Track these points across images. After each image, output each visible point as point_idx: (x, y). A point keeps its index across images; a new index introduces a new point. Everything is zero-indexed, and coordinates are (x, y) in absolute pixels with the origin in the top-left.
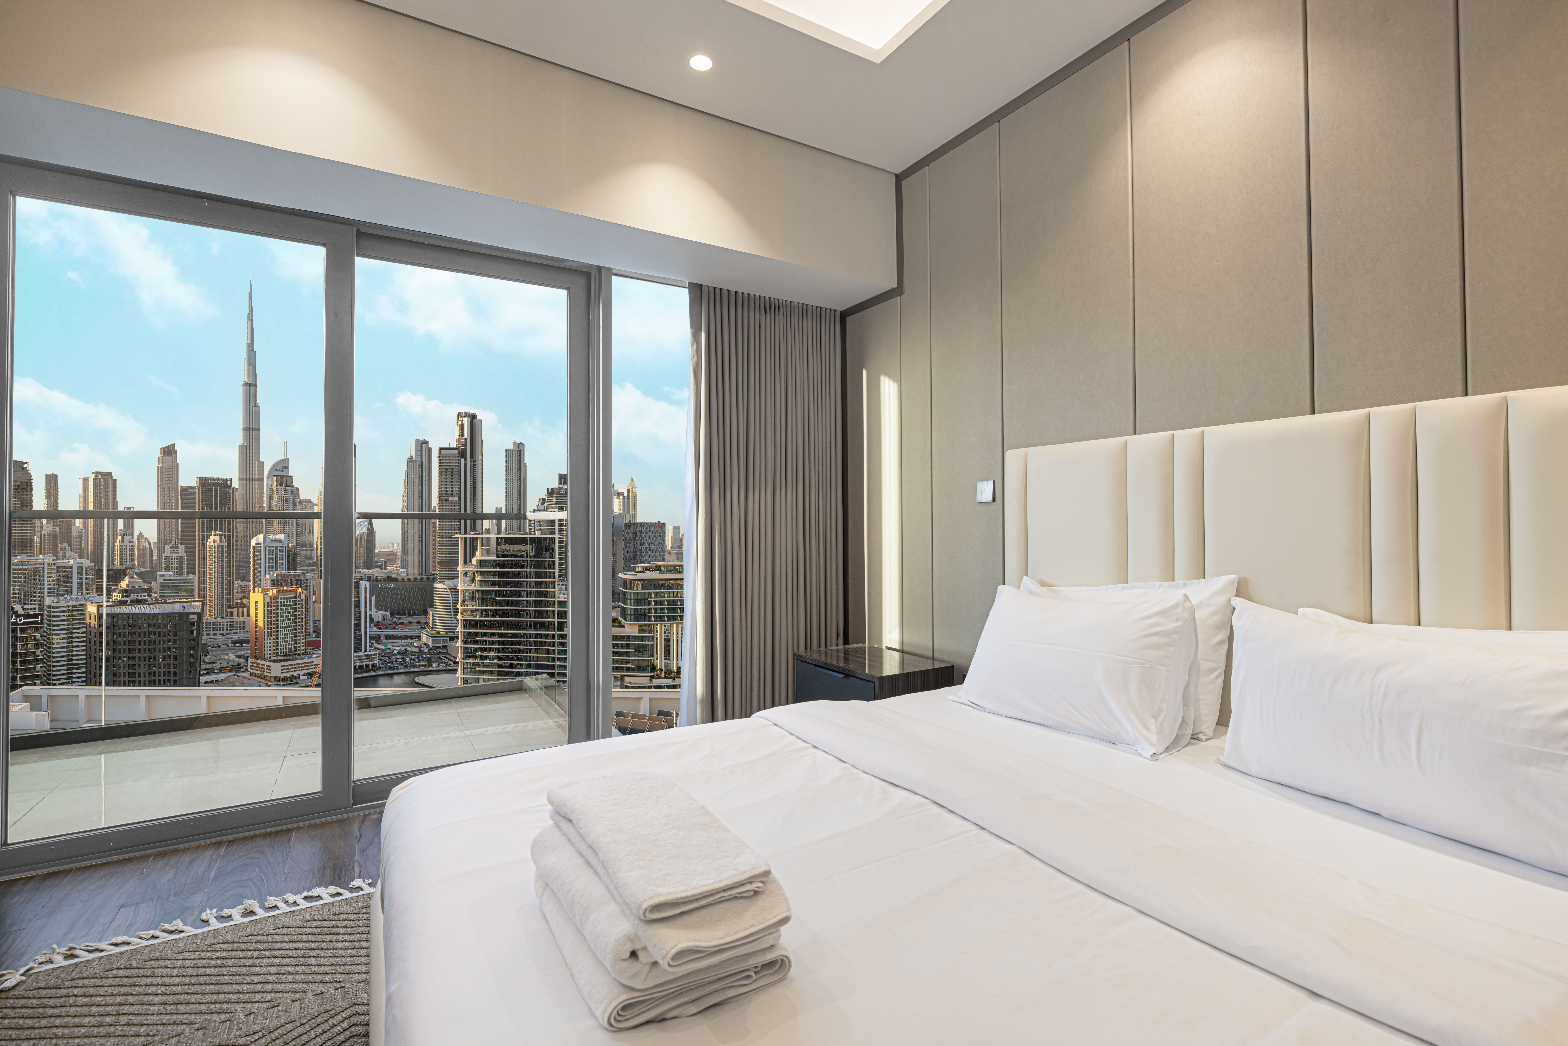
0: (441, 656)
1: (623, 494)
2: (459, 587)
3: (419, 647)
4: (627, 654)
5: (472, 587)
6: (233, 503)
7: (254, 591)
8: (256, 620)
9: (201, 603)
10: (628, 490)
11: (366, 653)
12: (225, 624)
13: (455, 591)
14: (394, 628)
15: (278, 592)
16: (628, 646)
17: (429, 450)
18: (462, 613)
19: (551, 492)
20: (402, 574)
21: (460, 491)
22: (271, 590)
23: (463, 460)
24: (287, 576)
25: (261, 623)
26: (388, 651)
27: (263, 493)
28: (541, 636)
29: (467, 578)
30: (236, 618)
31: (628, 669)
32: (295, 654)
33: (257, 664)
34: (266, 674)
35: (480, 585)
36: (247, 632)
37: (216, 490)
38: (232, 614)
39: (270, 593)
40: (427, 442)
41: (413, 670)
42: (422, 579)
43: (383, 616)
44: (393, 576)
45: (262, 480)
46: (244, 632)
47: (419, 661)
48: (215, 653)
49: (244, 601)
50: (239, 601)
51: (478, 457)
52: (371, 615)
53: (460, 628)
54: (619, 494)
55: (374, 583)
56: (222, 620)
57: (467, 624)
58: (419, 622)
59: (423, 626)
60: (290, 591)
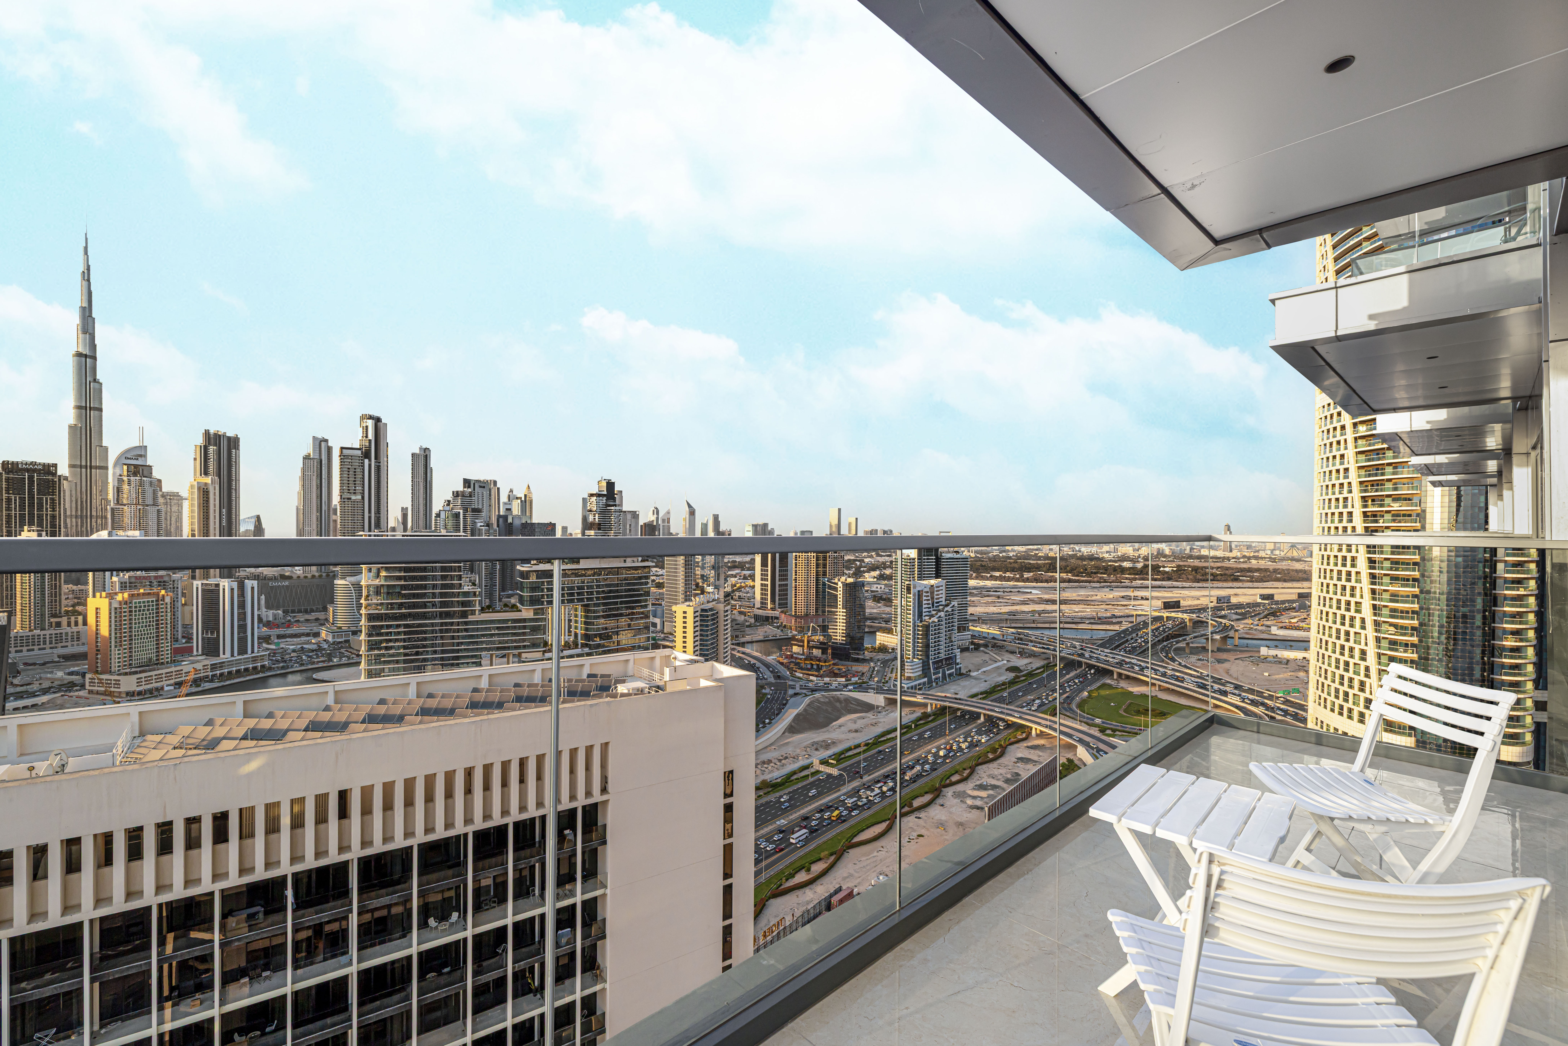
0: (343, 650)
1: (521, 498)
2: (363, 583)
3: (318, 644)
4: (524, 634)
5: (377, 582)
6: (60, 493)
7: (94, 596)
8: (97, 630)
9: (6, 614)
10: (525, 496)
11: (253, 655)
12: (48, 637)
13: (358, 587)
14: (288, 626)
15: (132, 596)
16: (525, 627)
17: (329, 449)
18: (366, 608)
19: (456, 494)
20: (298, 572)
21: (363, 490)
22: (120, 595)
23: (366, 461)
24: (144, 578)
25: (106, 632)
26: (281, 651)
27: (107, 483)
28: (446, 624)
29: (372, 574)
30: (65, 628)
31: (524, 647)
32: (157, 664)
33: (98, 679)
34: (112, 689)
35: (386, 580)
36: (83, 644)
37: (31, 477)
38: (58, 625)
39: (119, 597)
40: (326, 441)
41: (310, 667)
42: (320, 576)
43: (275, 616)
44: (287, 574)
45: (106, 468)
46: (78, 645)
47: (318, 657)
48: (31, 673)
49: (79, 608)
50: (71, 609)
51: (383, 459)
52: (259, 615)
53: (363, 622)
54: (517, 498)
55: (264, 582)
56: (43, 632)
57: (371, 617)
58: (317, 619)
59: (322, 623)
60: (149, 594)
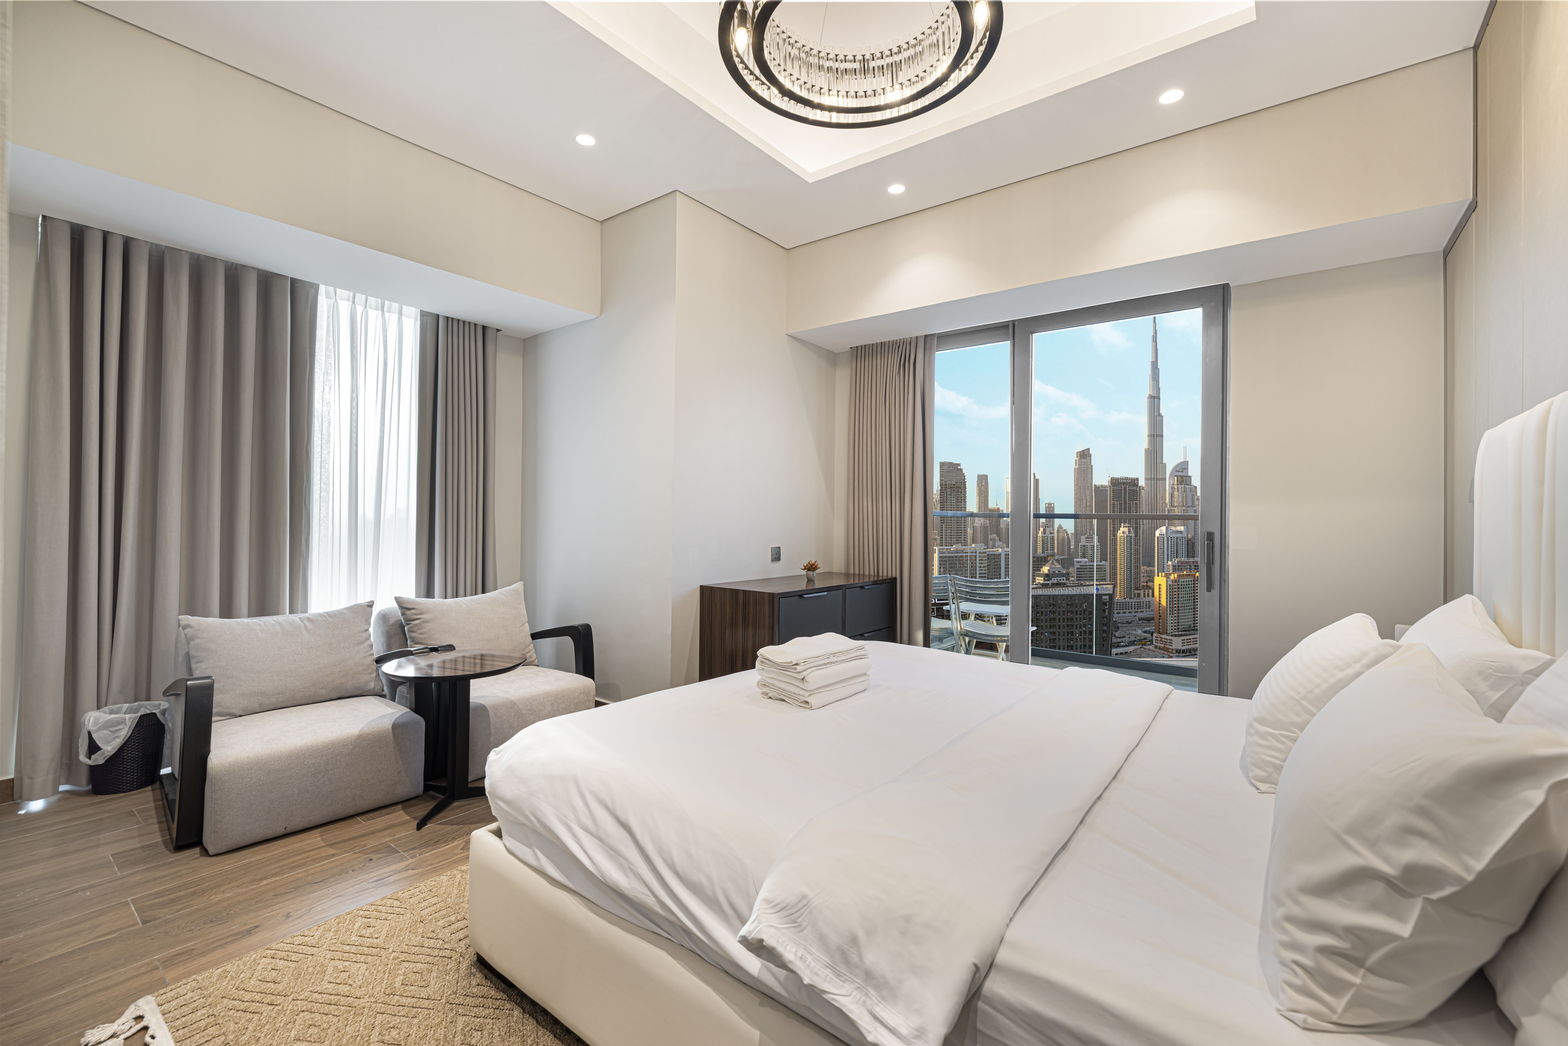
6: (1140, 499)
7: (1158, 576)
8: (1160, 600)
9: (1112, 586)
12: (1133, 604)
15: (1179, 576)
22: (1173, 575)
24: (1187, 563)
25: (1164, 603)
27: (1166, 491)
30: (1142, 599)
32: (1194, 630)
33: (1161, 638)
34: (1168, 647)
36: (1152, 611)
37: (1125, 488)
38: (1139, 595)
39: (1172, 577)
45: (1165, 479)
46: (1149, 611)
48: (1124, 629)
49: (1150, 584)
50: (1145, 584)
56: (1131, 600)
60: (1189, 575)
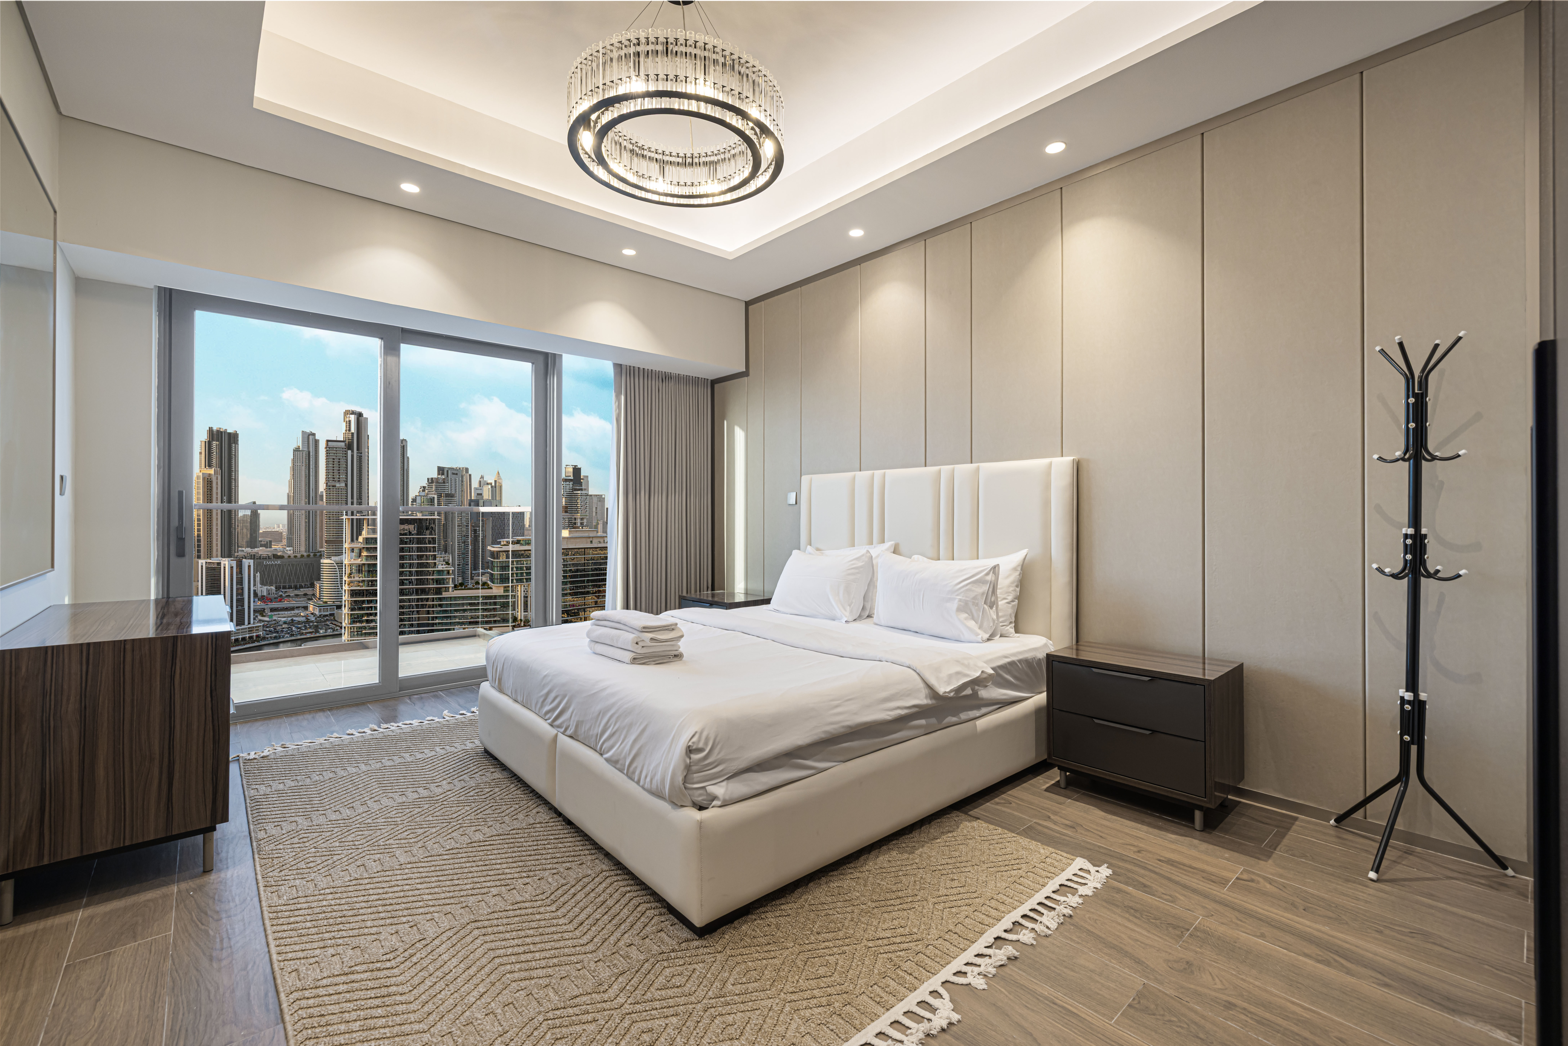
0: (328, 623)
1: (491, 483)
2: (346, 562)
3: (306, 616)
4: (495, 609)
5: (359, 561)
10: (496, 482)
11: (250, 626)
13: (342, 565)
14: (280, 601)
16: (495, 603)
17: (317, 442)
18: (349, 585)
19: (431, 481)
20: (289, 552)
21: (347, 479)
23: (349, 452)
26: (273, 622)
28: (422, 600)
29: (354, 554)
31: (495, 622)
35: (367, 560)
40: (314, 435)
41: (299, 637)
42: (309, 556)
43: (268, 591)
44: (279, 554)
47: (306, 629)
51: (364, 450)
52: (255, 591)
53: (346, 597)
54: (488, 483)
55: (259, 560)
57: (353, 593)
58: (305, 595)
59: (310, 597)
